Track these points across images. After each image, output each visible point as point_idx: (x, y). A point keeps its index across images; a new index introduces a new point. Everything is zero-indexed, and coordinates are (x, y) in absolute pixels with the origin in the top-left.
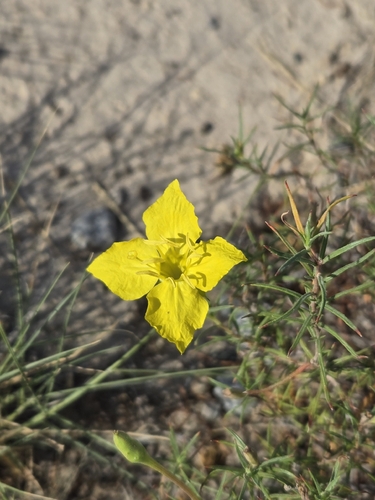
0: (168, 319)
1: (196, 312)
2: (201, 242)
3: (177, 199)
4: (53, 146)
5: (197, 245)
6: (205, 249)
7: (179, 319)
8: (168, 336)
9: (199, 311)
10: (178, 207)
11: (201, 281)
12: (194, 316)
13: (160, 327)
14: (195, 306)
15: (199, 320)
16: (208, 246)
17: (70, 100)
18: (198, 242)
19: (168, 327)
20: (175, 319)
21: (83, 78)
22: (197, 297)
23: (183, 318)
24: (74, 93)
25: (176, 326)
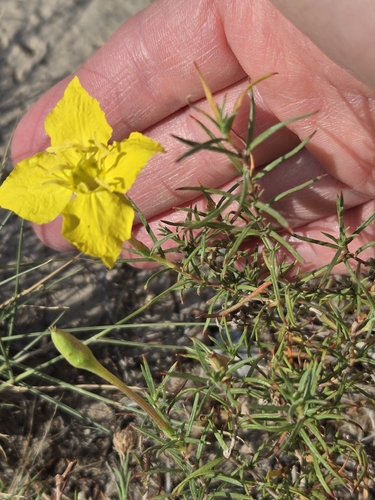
0: (90, 234)
1: (120, 221)
2: (115, 143)
3: (79, 98)
4: (24, 89)
5: (110, 147)
6: (119, 149)
7: (102, 232)
8: (92, 252)
9: (124, 220)
10: (81, 107)
11: (119, 185)
12: (118, 226)
13: (81, 244)
14: (118, 214)
15: (125, 229)
16: (122, 144)
17: (42, 38)
18: (110, 143)
19: (90, 243)
20: (96, 232)
21: (57, 14)
22: (119, 204)
23: (105, 229)
24: (46, 30)
25: (100, 240)
